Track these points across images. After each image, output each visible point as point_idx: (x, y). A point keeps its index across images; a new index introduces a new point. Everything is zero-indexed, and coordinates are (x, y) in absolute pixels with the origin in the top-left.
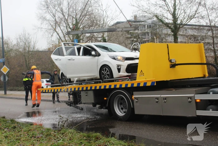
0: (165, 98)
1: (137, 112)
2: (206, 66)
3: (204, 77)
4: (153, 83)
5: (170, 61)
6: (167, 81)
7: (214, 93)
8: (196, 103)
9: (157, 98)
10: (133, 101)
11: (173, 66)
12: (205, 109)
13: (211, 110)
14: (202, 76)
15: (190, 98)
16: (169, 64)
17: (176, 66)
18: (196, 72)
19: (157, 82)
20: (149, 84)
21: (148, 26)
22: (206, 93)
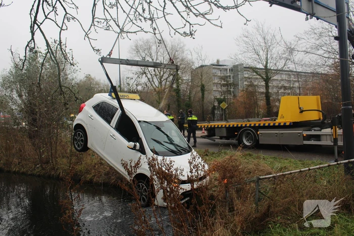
0: (282, 133)
1: (261, 142)
2: (321, 113)
3: (320, 119)
4: (290, 123)
5: (300, 108)
6: (298, 122)
7: (315, 130)
8: (303, 136)
9: (277, 133)
10: (258, 135)
11: (302, 112)
12: (308, 140)
13: (313, 141)
14: (318, 119)
15: (300, 133)
16: (299, 111)
17: (304, 112)
18: (314, 116)
19: (293, 123)
20: (288, 124)
21: (230, 69)
22: (310, 131)
